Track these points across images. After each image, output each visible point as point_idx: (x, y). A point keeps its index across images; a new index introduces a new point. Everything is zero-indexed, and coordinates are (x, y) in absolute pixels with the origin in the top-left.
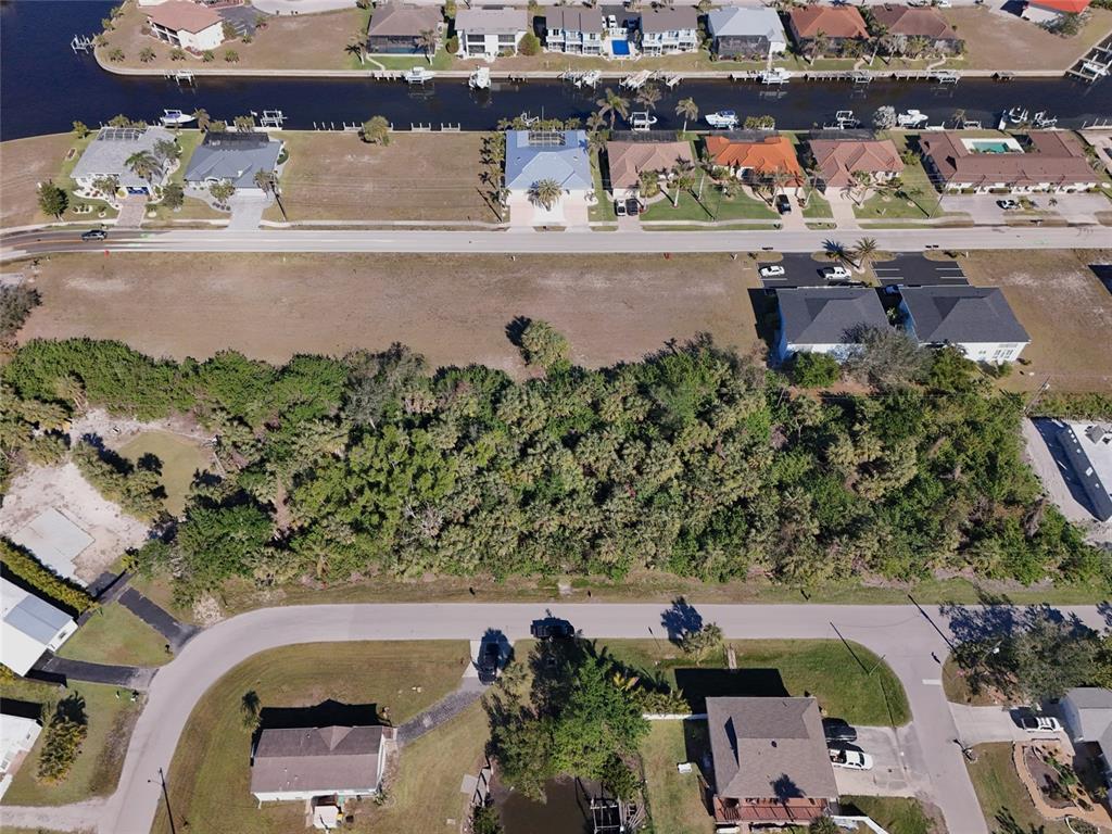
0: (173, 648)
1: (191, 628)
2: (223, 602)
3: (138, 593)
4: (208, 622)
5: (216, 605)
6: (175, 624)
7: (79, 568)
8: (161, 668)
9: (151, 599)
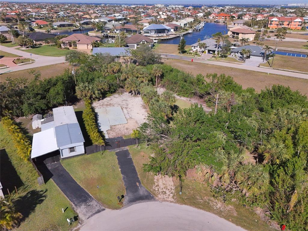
0: (126, 200)
1: (146, 194)
2: (179, 189)
3: (129, 154)
4: (161, 196)
5: (173, 188)
6: (138, 184)
7: (111, 130)
8: (107, 210)
9: (134, 161)
